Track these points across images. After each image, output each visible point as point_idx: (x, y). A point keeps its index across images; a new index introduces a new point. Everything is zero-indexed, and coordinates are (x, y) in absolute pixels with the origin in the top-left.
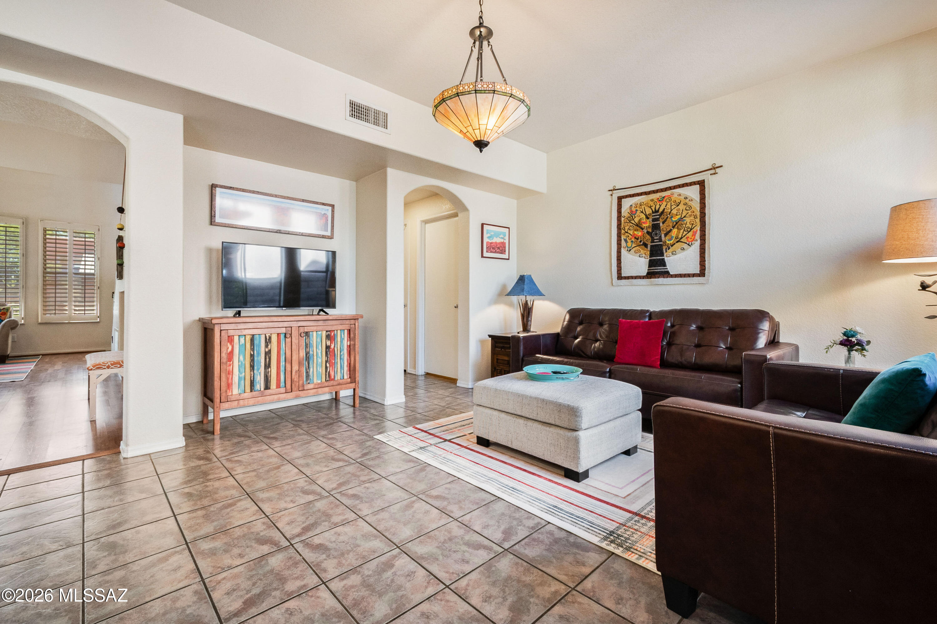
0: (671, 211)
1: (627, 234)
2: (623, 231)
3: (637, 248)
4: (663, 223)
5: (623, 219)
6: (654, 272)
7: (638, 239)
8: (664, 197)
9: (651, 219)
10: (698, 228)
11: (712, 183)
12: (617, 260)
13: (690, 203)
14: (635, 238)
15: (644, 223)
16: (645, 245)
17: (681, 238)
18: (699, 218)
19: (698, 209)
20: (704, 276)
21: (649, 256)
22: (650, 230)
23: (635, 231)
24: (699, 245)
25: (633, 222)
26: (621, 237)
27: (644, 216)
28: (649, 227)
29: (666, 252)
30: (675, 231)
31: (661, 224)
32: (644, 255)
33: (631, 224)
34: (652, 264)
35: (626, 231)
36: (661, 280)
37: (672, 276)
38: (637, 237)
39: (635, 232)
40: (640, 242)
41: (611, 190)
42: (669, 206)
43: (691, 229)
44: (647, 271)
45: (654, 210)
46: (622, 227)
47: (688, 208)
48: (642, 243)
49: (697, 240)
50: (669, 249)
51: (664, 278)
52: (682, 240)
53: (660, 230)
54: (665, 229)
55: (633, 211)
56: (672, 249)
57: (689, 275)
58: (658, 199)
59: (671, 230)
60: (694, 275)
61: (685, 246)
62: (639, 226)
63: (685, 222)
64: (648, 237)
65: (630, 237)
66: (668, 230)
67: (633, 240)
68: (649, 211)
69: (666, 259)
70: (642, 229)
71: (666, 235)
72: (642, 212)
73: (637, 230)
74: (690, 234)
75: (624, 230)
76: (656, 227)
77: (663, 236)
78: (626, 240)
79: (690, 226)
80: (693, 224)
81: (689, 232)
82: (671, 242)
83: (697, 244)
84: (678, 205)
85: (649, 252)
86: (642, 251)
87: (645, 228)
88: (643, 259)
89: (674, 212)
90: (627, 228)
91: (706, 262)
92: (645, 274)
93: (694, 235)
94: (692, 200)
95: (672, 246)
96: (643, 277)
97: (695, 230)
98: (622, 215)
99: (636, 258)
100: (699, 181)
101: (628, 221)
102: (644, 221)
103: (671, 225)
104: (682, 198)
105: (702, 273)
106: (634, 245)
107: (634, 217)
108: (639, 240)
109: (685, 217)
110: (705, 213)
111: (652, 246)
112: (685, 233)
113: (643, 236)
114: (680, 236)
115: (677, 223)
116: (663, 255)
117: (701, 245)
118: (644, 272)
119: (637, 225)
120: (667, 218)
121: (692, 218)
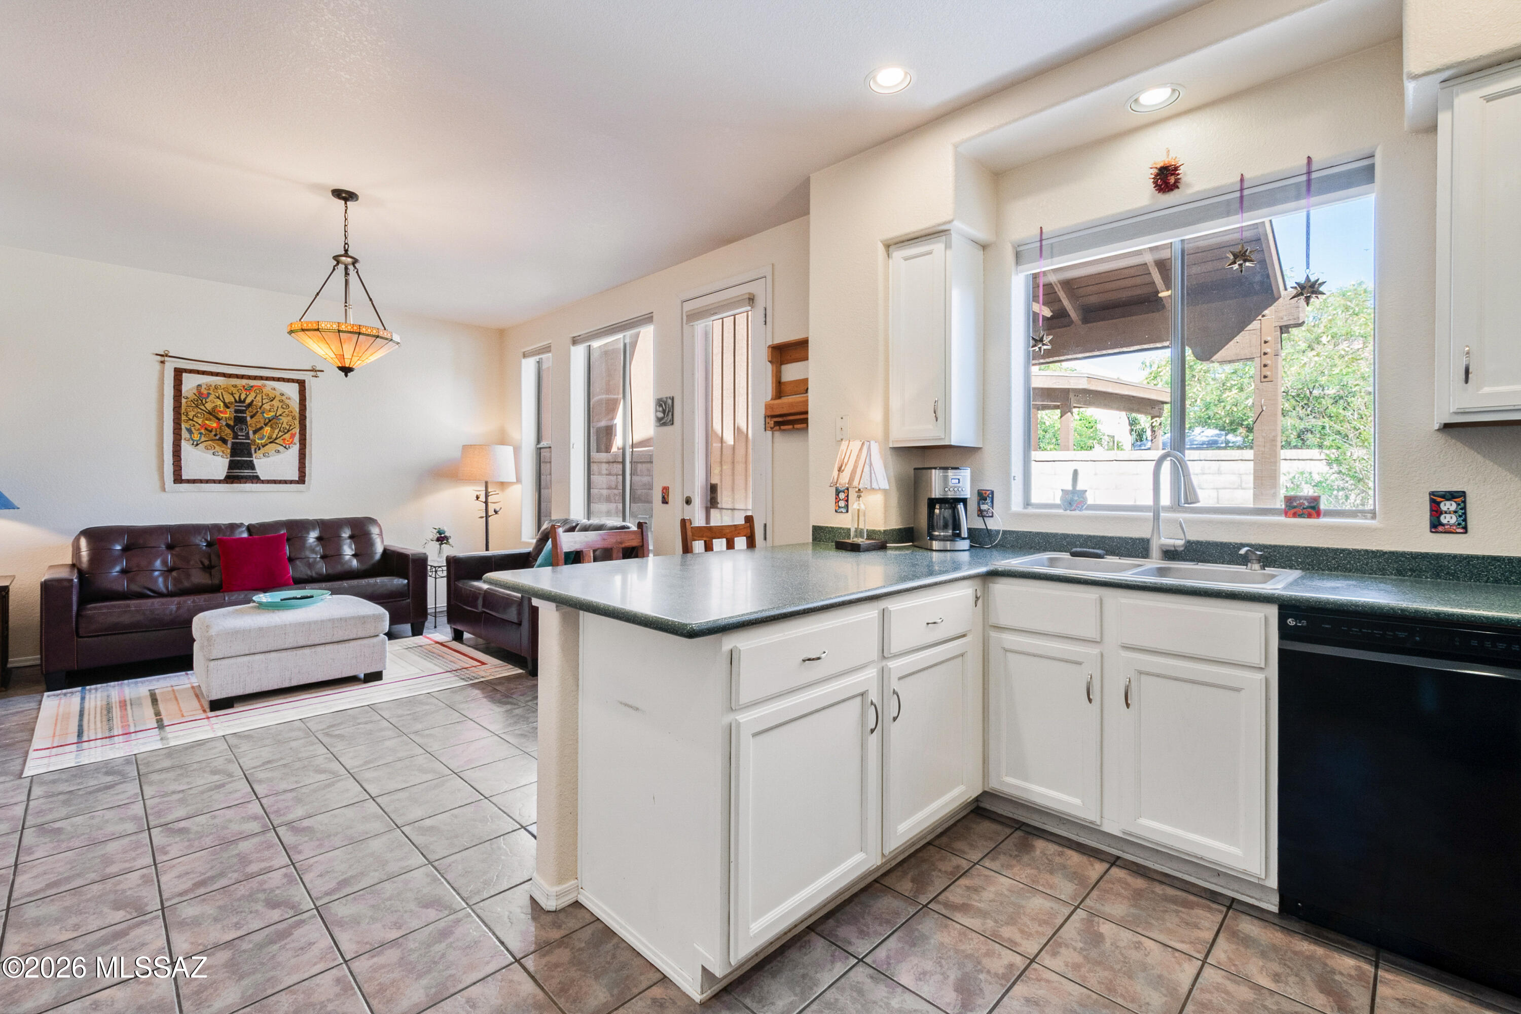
0: (263, 405)
1: (191, 422)
2: (184, 418)
3: (210, 442)
4: (252, 417)
5: (184, 401)
6: (238, 476)
7: (211, 431)
8: (252, 387)
9: (232, 410)
10: (297, 430)
11: (313, 385)
12: (174, 456)
13: (287, 401)
14: (206, 429)
15: (221, 412)
16: (224, 441)
17: (276, 439)
18: (298, 420)
19: (298, 410)
20: (304, 483)
21: (229, 456)
22: (231, 423)
23: (207, 420)
24: (298, 449)
25: (202, 407)
26: (181, 425)
27: (222, 404)
28: (230, 419)
29: (255, 452)
30: (268, 429)
31: (248, 418)
32: (221, 453)
33: (199, 410)
34: (232, 465)
35: (191, 418)
36: (248, 486)
37: (263, 482)
38: (210, 429)
39: (207, 422)
40: (216, 435)
41: (162, 356)
42: (259, 398)
43: (289, 431)
44: (225, 474)
45: (237, 399)
46: (183, 411)
47: (284, 406)
48: (217, 438)
49: (295, 444)
50: (259, 449)
51: (252, 483)
52: (276, 441)
53: (247, 425)
54: (254, 425)
55: (203, 394)
56: (262, 450)
57: (285, 482)
58: (244, 387)
59: (261, 428)
60: (291, 482)
61: (281, 448)
62: (213, 414)
63: (281, 421)
64: (228, 431)
65: (198, 426)
66: (258, 427)
67: (203, 431)
68: (229, 399)
69: (256, 461)
70: (219, 419)
71: (255, 432)
72: (218, 398)
73: (210, 420)
74: (287, 436)
75: (187, 415)
76: (240, 420)
77: (251, 433)
78: (190, 431)
79: (288, 427)
80: (291, 426)
81: (286, 433)
82: (263, 441)
83: (295, 449)
84: (272, 401)
85: (229, 451)
86: (217, 448)
87: (224, 419)
88: (219, 458)
89: (267, 407)
90: (191, 414)
91: (307, 469)
92: (222, 478)
93: (293, 436)
94: (289, 399)
95: (263, 446)
96: (220, 482)
97: (293, 431)
98: (183, 395)
99: (208, 456)
100: (298, 380)
101: (193, 405)
102: (222, 409)
103: (262, 421)
104: (278, 394)
105: (302, 480)
106: (203, 439)
107: (204, 402)
108: (213, 433)
109: (280, 415)
110: (306, 417)
111: (233, 444)
112: (281, 434)
113: (220, 428)
114: (274, 436)
115: (270, 421)
116: (251, 456)
117: (300, 450)
118: (222, 473)
119: (210, 413)
120: (257, 412)
121: (290, 418)
